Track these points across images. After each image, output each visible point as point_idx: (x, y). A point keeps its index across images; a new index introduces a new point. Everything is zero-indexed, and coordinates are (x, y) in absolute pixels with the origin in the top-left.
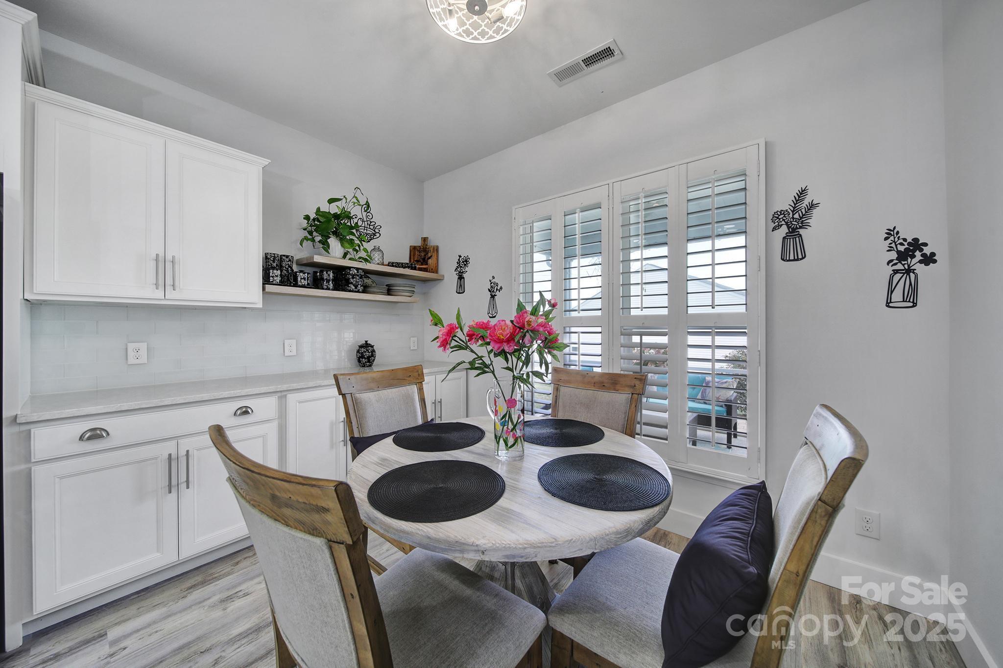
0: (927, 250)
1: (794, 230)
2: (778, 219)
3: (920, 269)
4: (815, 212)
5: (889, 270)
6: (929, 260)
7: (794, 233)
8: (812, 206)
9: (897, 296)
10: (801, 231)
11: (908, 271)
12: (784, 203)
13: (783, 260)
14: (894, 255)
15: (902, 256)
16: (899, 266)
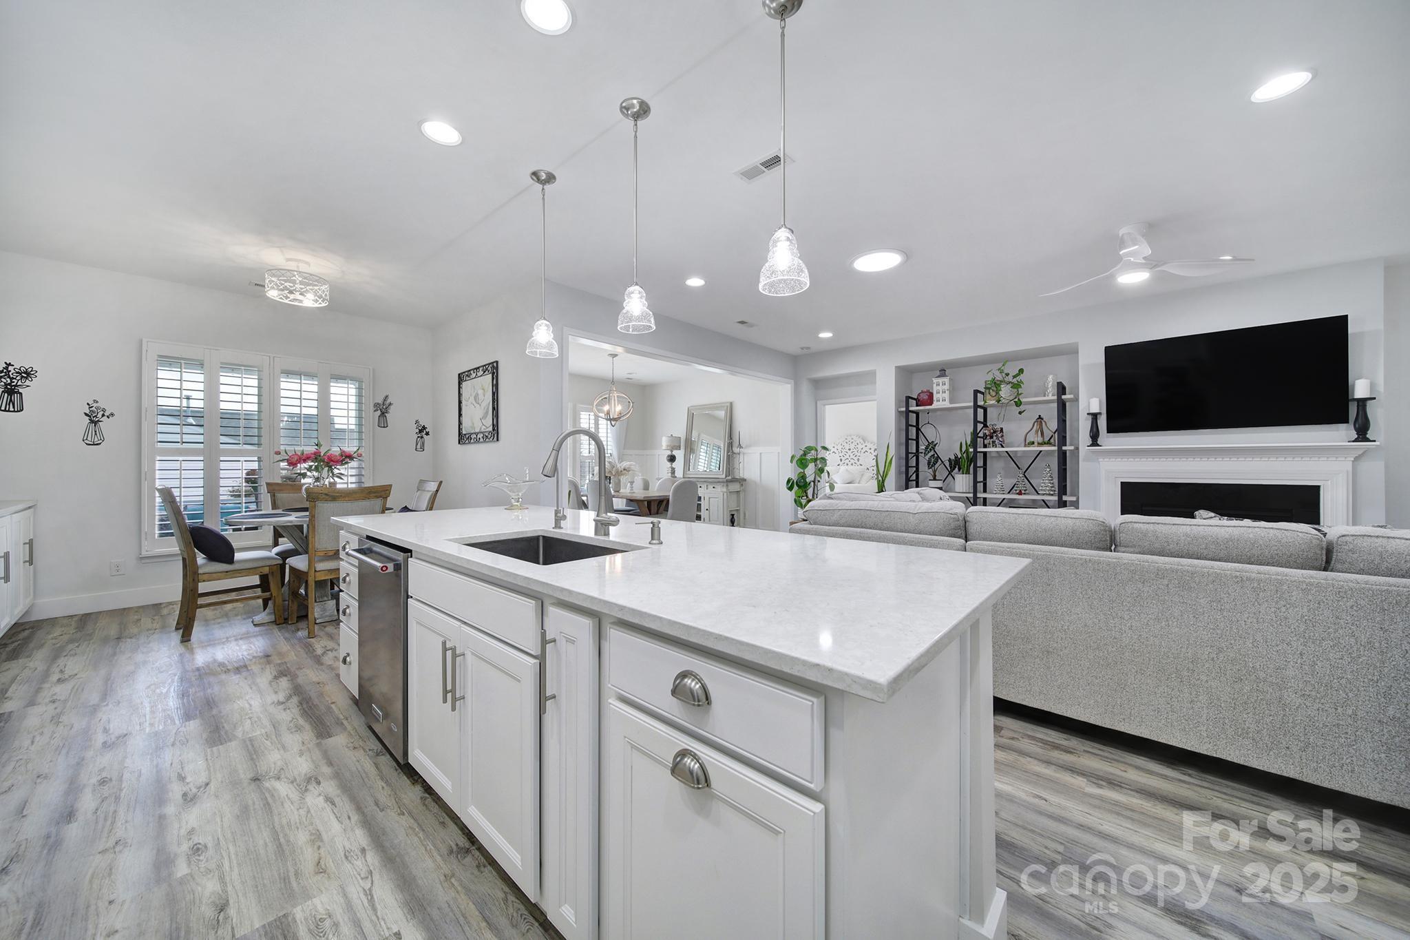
0: (427, 430)
1: (383, 413)
2: (376, 405)
3: (425, 436)
4: (392, 407)
5: (417, 436)
6: (427, 434)
7: (383, 414)
8: (390, 404)
9: (419, 447)
10: (386, 414)
11: (422, 437)
12: (380, 401)
13: (379, 426)
14: (418, 431)
15: (421, 431)
16: (419, 435)
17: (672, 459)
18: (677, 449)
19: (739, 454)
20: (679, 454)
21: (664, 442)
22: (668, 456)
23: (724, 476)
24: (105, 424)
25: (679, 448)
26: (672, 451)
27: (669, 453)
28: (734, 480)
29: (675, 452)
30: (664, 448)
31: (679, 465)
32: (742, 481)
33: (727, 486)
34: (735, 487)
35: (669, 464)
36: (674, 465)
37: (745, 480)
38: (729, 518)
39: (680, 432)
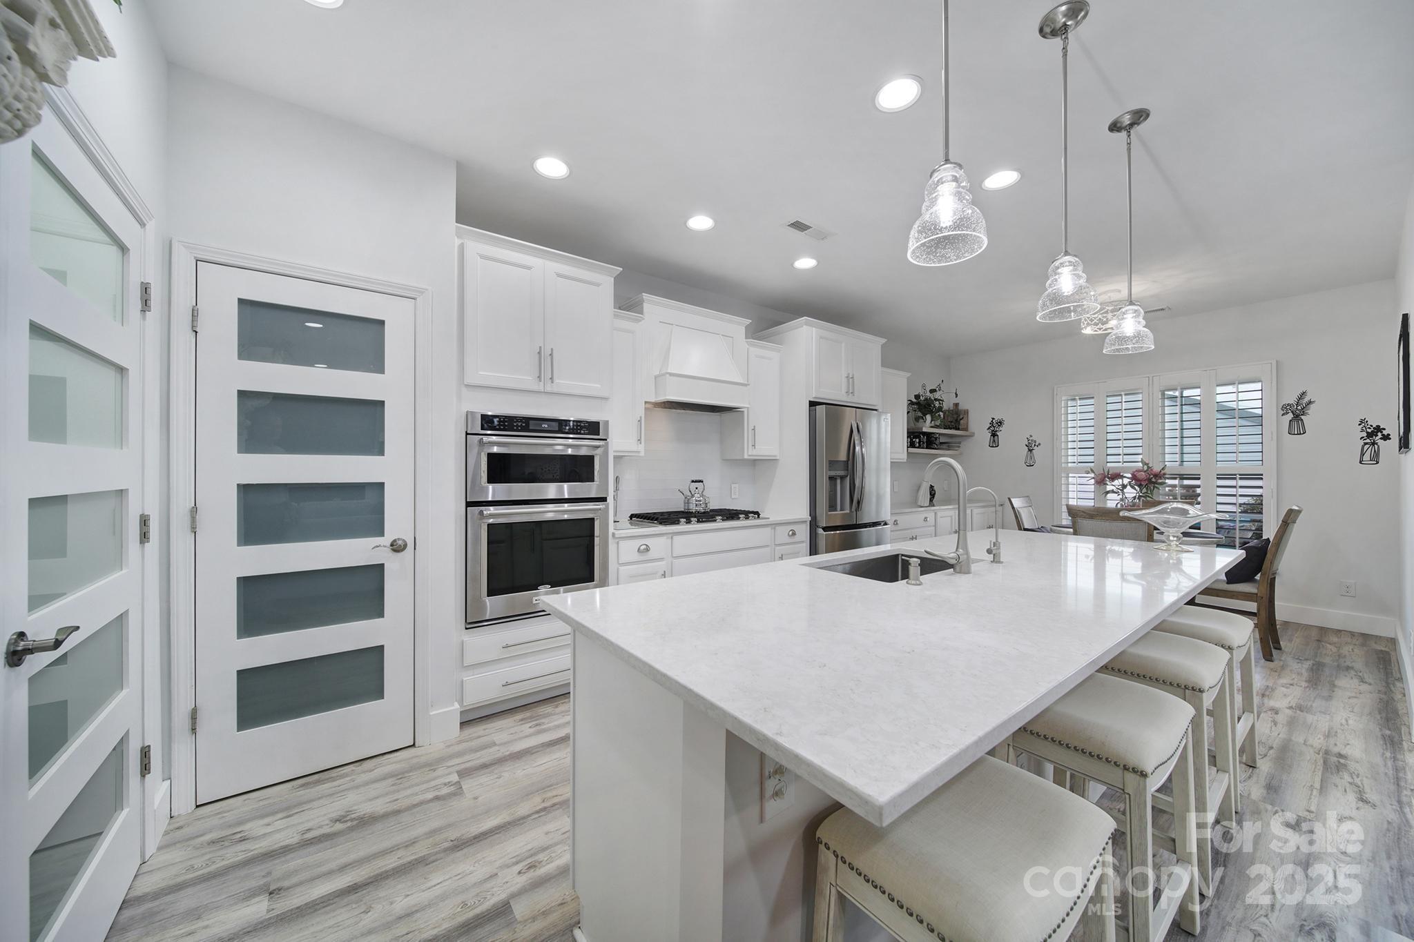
0: (1385, 432)
1: (1297, 416)
2: (1286, 409)
3: (1381, 442)
4: (1312, 406)
5: (1361, 442)
6: (1386, 438)
7: (1297, 417)
8: (1310, 402)
9: (1366, 457)
10: (1302, 417)
11: (1374, 443)
12: (1291, 399)
13: (1290, 434)
14: (1364, 434)
15: (1370, 435)
16: (1368, 441)
24: (1036, 451)
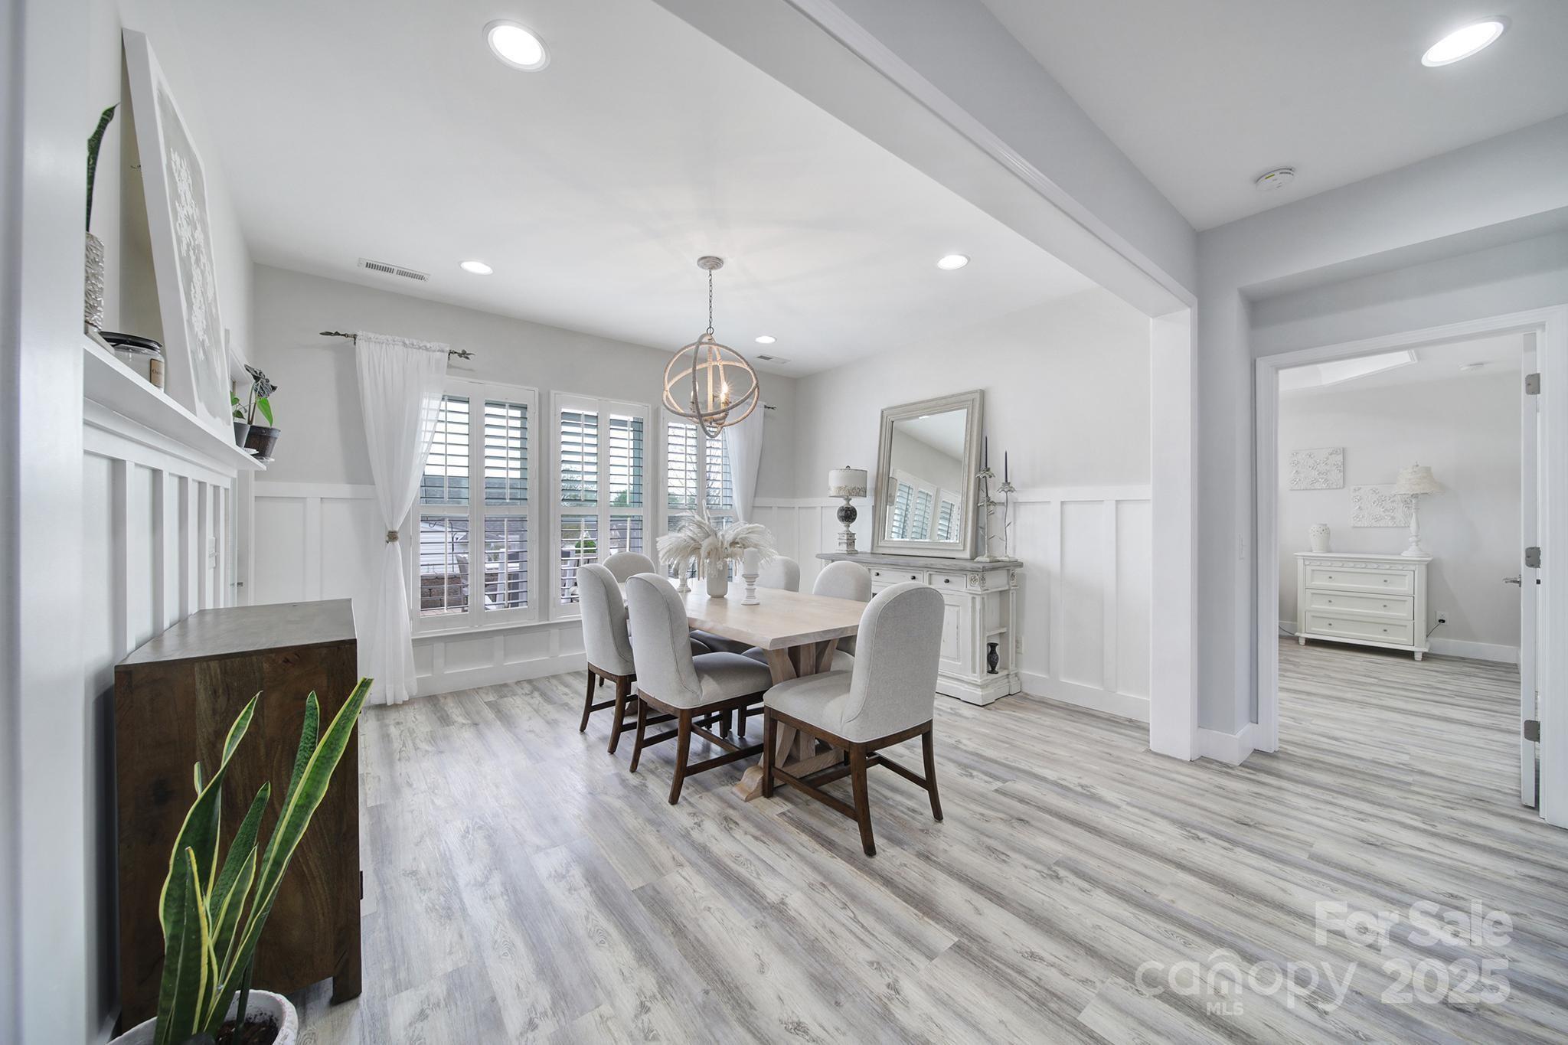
17: (848, 515)
18: (858, 495)
19: (1005, 504)
20: (863, 506)
21: (834, 480)
22: (841, 509)
23: (967, 555)
25: (861, 492)
26: (848, 500)
27: (842, 503)
28: (996, 566)
29: (855, 502)
30: (833, 492)
31: (862, 527)
32: (1012, 568)
33: (983, 579)
34: (997, 581)
35: (841, 526)
36: (854, 527)
37: (1021, 565)
38: (986, 651)
39: (866, 459)
